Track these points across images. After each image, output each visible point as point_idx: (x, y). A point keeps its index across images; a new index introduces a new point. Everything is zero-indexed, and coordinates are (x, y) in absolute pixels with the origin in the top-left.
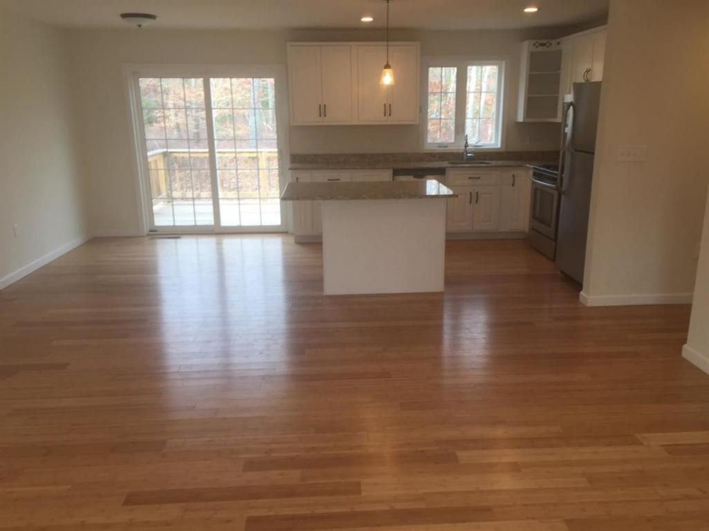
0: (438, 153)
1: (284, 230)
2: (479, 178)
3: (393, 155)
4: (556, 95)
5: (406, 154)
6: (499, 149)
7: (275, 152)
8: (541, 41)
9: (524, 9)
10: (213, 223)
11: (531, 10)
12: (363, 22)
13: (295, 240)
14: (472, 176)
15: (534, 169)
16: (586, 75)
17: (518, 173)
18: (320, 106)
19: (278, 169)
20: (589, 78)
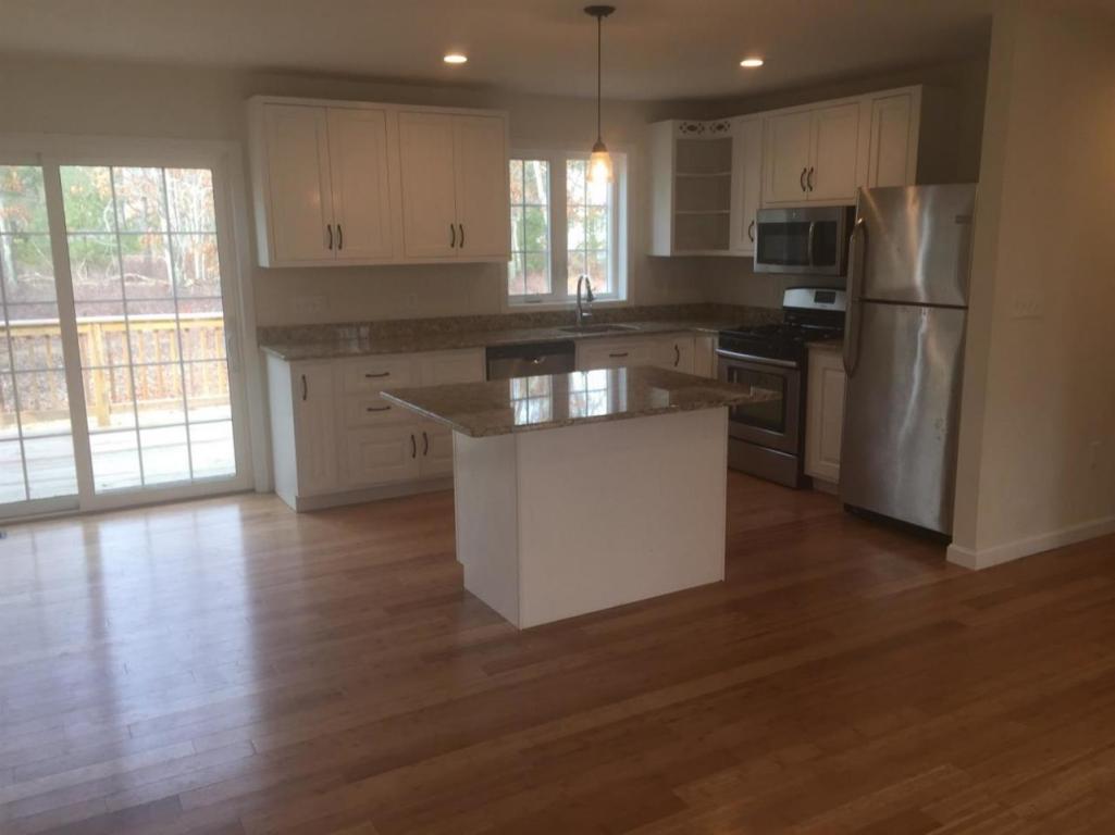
0: (533, 314)
1: (244, 486)
2: (626, 355)
4: (725, 211)
5: (480, 317)
6: (623, 302)
7: (218, 319)
8: (690, 123)
10: (75, 491)
11: (752, 63)
12: (448, 63)
13: (298, 507)
14: (616, 352)
15: (721, 333)
16: (807, 178)
17: (685, 342)
18: (329, 227)
19: (227, 360)
20: (812, 184)
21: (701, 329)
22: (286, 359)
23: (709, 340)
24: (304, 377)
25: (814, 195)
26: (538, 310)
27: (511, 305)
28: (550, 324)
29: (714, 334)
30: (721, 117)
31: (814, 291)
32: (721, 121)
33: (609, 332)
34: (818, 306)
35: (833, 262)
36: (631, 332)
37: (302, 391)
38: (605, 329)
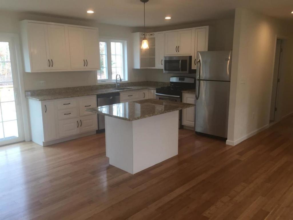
0: (104, 85)
2: (132, 95)
3: (84, 87)
4: (154, 57)
5: (90, 86)
6: (127, 81)
8: (143, 33)
9: (165, 17)
11: (168, 18)
12: (88, 13)
13: (43, 145)
14: (129, 95)
15: (157, 89)
16: (178, 49)
17: (146, 91)
18: (49, 60)
19: (15, 101)
20: (179, 50)
21: (150, 88)
22: (40, 100)
23: (152, 91)
24: (45, 106)
25: (179, 53)
26: (105, 84)
27: (98, 83)
28: (108, 88)
29: (155, 89)
30: (152, 32)
31: (178, 78)
32: (152, 33)
33: (125, 90)
34: (180, 81)
35: (186, 70)
36: (132, 89)
37: (45, 110)
38: (124, 89)
